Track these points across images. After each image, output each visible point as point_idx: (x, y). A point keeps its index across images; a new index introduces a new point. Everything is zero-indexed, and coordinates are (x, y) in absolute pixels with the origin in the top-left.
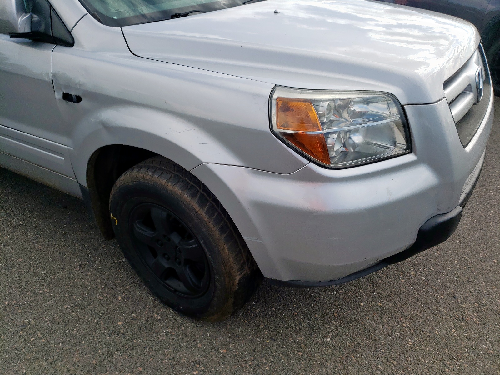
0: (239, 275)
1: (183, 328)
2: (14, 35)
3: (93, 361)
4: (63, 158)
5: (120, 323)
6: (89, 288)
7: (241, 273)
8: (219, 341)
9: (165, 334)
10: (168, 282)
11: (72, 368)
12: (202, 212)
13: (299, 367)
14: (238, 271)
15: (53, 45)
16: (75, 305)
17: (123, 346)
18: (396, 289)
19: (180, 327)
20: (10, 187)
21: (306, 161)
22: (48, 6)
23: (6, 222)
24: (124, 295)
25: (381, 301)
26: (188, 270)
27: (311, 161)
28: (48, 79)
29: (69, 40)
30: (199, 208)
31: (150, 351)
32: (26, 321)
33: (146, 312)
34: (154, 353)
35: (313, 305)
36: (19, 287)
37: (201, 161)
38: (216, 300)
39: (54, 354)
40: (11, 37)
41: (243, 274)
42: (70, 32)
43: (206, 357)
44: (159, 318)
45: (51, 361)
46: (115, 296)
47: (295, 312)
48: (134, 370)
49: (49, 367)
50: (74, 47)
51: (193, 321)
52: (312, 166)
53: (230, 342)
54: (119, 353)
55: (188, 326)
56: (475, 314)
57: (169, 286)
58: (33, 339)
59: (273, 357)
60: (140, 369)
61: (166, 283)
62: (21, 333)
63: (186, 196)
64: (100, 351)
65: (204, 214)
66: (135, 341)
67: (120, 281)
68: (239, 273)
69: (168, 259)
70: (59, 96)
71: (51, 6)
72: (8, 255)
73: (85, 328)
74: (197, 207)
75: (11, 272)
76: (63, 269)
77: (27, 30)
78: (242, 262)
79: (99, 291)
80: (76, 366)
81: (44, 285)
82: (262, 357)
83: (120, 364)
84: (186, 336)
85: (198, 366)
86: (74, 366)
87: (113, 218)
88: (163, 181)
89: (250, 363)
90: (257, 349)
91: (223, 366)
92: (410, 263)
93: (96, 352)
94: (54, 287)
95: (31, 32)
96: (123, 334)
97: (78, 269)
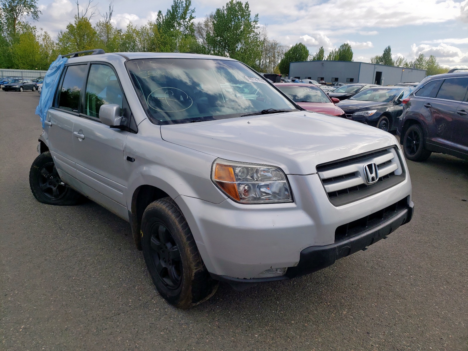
0: (195, 269)
1: (166, 310)
2: (112, 127)
3: (107, 315)
4: (122, 194)
5: (130, 300)
6: (121, 280)
7: (197, 268)
8: (185, 321)
9: (154, 311)
10: (164, 279)
11: (95, 316)
12: (179, 226)
13: (228, 345)
14: (195, 266)
15: (128, 132)
16: (109, 287)
17: (127, 311)
18: (325, 319)
19: (164, 309)
20: (99, 219)
21: (226, 197)
22: (130, 113)
23: (89, 238)
24: (140, 287)
25: (309, 323)
26: (173, 268)
27: (229, 197)
28: (122, 149)
29: (136, 130)
30: (178, 223)
31: (141, 317)
32: (80, 289)
33: (148, 298)
34: (143, 319)
35: (257, 315)
36: (83, 272)
37: (179, 194)
38: (183, 287)
39: (89, 307)
40: (110, 127)
41: (198, 269)
42: (137, 126)
43: (172, 327)
44: (155, 302)
45: (86, 310)
46: (134, 287)
47: (243, 316)
48: (128, 324)
49: (84, 313)
50: (137, 134)
51: (174, 308)
52: (229, 200)
53: (191, 323)
54: (123, 315)
55: (170, 309)
56: (377, 345)
57: (164, 281)
58: (80, 298)
59: (214, 336)
60: (132, 324)
61: (163, 279)
62: (76, 294)
63: (173, 216)
64: (113, 311)
65: (180, 227)
66: (135, 311)
67: (140, 279)
68: (195, 268)
69: (165, 262)
70: (125, 158)
71: (132, 114)
72: (83, 255)
73: (110, 298)
74: (177, 223)
75: (82, 264)
76: (111, 267)
77: (118, 124)
78: (198, 261)
79: (126, 282)
80: (98, 316)
81: (96, 273)
82: (207, 335)
83: (121, 320)
84: (166, 314)
85: (165, 331)
86: (96, 315)
87: (141, 232)
88: (164, 207)
89: (198, 336)
90: (206, 330)
91: (181, 334)
92: (347, 306)
93: (111, 311)
94: (101, 275)
95: (120, 125)
96: (130, 306)
97: (119, 269)
